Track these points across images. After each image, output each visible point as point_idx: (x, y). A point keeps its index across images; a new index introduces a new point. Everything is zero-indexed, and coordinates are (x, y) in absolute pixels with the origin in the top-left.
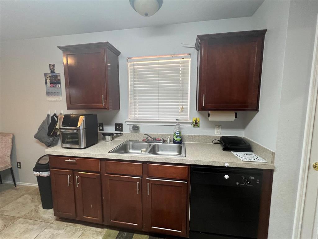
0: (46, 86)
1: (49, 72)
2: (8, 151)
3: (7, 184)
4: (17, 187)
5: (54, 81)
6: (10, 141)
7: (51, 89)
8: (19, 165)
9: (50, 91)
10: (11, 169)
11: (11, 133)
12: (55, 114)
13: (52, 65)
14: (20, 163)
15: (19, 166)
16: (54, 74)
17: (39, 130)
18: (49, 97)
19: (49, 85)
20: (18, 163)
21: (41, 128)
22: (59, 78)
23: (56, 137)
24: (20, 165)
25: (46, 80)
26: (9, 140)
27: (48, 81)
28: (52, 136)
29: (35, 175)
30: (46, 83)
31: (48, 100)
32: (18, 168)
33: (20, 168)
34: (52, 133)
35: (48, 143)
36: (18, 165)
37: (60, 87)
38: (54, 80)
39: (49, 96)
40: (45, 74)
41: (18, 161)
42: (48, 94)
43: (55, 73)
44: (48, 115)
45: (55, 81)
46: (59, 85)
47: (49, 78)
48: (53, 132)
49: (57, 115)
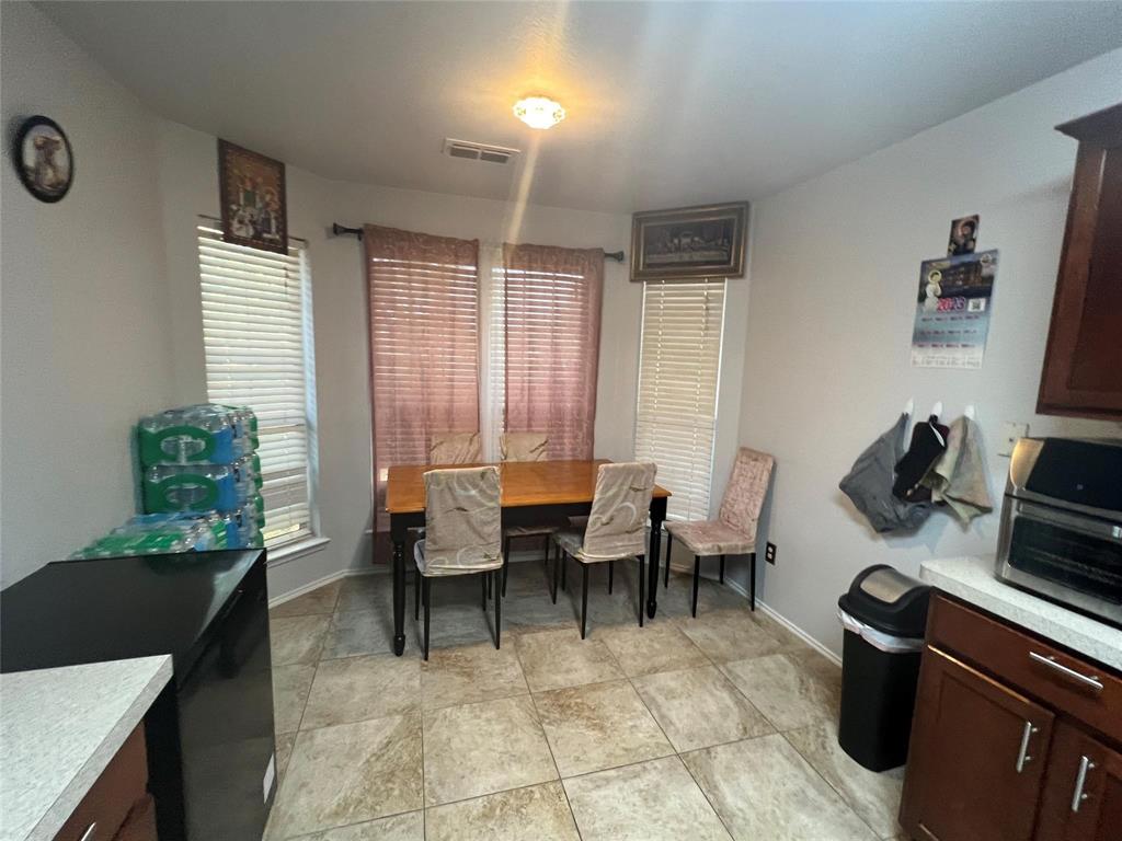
0: (920, 311)
1: (943, 253)
2: (755, 505)
3: (733, 592)
4: (756, 613)
5: (960, 287)
6: (765, 477)
7: (938, 319)
8: (771, 552)
9: (933, 326)
10: (753, 555)
11: (769, 455)
12: (934, 419)
13: (963, 222)
14: (774, 547)
15: (770, 556)
16: (967, 258)
17: (860, 466)
18: (924, 349)
19: (932, 302)
20: (769, 545)
21: (870, 459)
22: (985, 272)
23: (923, 506)
24: (773, 554)
25: (923, 284)
26: (762, 475)
27: (933, 288)
28: (910, 499)
29: (841, 621)
30: (922, 297)
31: (915, 362)
32: (768, 559)
33: (772, 561)
34: (912, 487)
35: (885, 519)
36: (768, 552)
37: (982, 308)
38: (960, 283)
39: (921, 346)
40: (926, 266)
41: (772, 542)
42: (922, 337)
43: (971, 251)
44: (905, 418)
45: (966, 287)
46: (982, 302)
47: (939, 277)
48: (917, 486)
49: (945, 421)
